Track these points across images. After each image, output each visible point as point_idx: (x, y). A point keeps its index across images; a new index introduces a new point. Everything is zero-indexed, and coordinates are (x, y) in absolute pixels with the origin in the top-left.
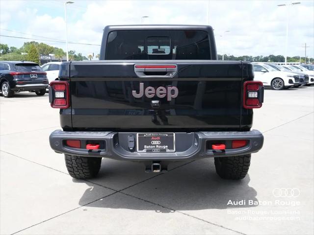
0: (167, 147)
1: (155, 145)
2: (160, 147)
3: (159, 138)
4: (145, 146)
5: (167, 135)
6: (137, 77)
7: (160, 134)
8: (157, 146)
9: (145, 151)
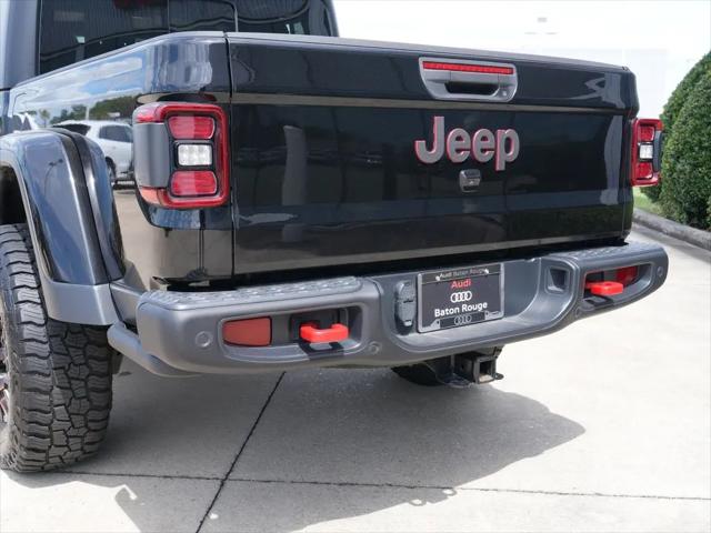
0: (485, 305)
1: (459, 305)
2: (472, 307)
3: (468, 283)
4: (437, 313)
5: (487, 271)
6: (428, 97)
7: (472, 269)
8: (464, 307)
9: (438, 326)
